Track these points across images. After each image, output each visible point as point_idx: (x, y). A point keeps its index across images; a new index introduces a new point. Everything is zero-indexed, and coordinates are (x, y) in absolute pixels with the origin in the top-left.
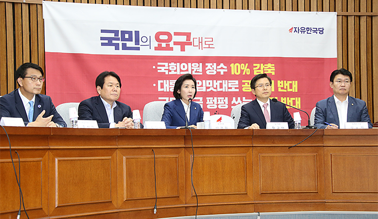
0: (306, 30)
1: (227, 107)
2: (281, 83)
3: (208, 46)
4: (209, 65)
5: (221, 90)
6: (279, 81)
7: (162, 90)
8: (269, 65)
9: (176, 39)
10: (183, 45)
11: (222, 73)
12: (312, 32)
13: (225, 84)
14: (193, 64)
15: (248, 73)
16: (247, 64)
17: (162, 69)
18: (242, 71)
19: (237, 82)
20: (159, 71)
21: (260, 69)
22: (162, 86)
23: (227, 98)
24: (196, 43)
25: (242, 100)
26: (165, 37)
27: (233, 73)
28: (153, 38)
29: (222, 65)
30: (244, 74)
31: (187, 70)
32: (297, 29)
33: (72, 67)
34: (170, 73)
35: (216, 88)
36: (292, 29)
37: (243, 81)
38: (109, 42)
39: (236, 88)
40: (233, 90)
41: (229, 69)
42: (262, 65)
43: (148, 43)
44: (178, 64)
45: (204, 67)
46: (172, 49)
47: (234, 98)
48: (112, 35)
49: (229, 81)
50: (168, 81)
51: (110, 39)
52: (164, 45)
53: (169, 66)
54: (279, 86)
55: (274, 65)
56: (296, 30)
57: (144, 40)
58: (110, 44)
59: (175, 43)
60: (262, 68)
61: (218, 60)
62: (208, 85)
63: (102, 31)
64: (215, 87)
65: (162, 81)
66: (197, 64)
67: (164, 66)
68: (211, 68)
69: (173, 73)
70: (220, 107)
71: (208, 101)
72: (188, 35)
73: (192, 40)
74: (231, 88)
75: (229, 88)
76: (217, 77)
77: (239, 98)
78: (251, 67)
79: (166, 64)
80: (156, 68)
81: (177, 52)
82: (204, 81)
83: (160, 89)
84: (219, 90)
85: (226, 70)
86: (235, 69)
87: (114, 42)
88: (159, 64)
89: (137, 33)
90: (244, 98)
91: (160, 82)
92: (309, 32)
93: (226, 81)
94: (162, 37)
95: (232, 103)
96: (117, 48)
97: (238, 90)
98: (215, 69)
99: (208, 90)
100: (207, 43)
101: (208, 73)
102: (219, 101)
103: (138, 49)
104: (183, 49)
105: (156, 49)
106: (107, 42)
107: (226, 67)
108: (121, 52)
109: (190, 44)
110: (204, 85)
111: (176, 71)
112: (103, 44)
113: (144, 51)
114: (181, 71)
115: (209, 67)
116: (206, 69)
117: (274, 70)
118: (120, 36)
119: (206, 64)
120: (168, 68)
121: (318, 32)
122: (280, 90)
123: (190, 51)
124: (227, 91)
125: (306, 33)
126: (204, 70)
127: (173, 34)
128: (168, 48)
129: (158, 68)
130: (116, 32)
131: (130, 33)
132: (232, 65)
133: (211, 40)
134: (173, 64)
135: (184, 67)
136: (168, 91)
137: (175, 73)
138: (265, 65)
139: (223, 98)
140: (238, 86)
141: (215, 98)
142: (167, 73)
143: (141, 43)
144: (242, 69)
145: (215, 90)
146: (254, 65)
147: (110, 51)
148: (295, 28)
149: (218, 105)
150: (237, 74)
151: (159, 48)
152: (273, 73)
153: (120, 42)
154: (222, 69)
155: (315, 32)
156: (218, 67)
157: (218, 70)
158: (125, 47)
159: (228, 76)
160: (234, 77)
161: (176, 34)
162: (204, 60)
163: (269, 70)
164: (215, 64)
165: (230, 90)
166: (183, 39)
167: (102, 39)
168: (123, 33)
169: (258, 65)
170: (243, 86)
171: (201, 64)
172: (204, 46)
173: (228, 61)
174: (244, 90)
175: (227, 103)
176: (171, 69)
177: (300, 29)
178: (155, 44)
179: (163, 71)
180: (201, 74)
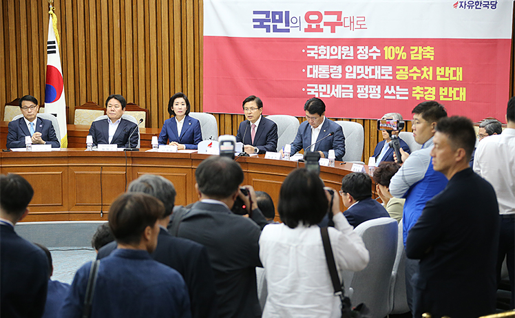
0: (474, 4)
1: (379, 97)
2: (440, 70)
3: (359, 27)
4: (360, 48)
5: (373, 77)
6: (438, 68)
7: (311, 76)
8: (428, 48)
9: (326, 18)
10: (333, 26)
11: (375, 58)
12: (482, 6)
13: (378, 69)
14: (343, 47)
15: (404, 58)
16: (403, 47)
17: (312, 54)
18: (397, 55)
19: (390, 68)
20: (308, 55)
21: (417, 53)
22: (311, 73)
23: (379, 87)
24: (347, 23)
25: (395, 89)
26: (315, 17)
27: (386, 58)
28: (303, 19)
29: (374, 48)
30: (399, 58)
31: (337, 54)
32: (463, 4)
33: (227, 50)
34: (320, 58)
35: (368, 75)
36: (457, 3)
37: (398, 67)
38: (260, 24)
39: (389, 75)
40: (387, 77)
41: (383, 53)
42: (420, 47)
43: (298, 24)
44: (328, 47)
45: (356, 50)
46: (321, 30)
47: (387, 87)
48: (263, 16)
49: (382, 67)
50: (317, 66)
51: (261, 21)
52: (314, 26)
53: (318, 50)
54: (438, 73)
55: (433, 48)
56: (461, 5)
57: (294, 20)
58: (261, 26)
59: (326, 24)
60: (420, 52)
61: (370, 42)
62: (359, 72)
63: (255, 13)
64: (366, 73)
65: (311, 67)
66: (348, 48)
67: (314, 49)
68: (364, 52)
69: (322, 57)
70: (371, 96)
71: (359, 89)
72: (339, 14)
73: (342, 20)
74: (384, 75)
75: (382, 75)
76: (369, 62)
77: (392, 87)
78: (407, 51)
79: (316, 47)
80: (306, 51)
81: (327, 33)
82: (355, 67)
83: (309, 76)
84: (371, 77)
85: (379, 55)
86: (389, 52)
87: (265, 24)
88: (308, 47)
89: (287, 13)
90: (398, 87)
91: (309, 67)
92: (478, 7)
93: (379, 67)
94: (312, 17)
95: (385, 92)
96: (268, 31)
97: (391, 78)
98: (367, 52)
99: (359, 77)
100: (359, 23)
101: (359, 57)
102: (371, 89)
103: (288, 31)
104: (333, 31)
105: (306, 30)
106: (258, 24)
107: (379, 51)
108: (272, 35)
109: (341, 24)
110: (354, 71)
111: (325, 55)
112: (255, 26)
113: (295, 33)
114: (331, 55)
115: (360, 51)
116: (358, 52)
117: (433, 54)
118: (271, 17)
119: (358, 47)
120: (317, 52)
121: (490, 6)
122: (439, 78)
123: (341, 33)
124: (379, 78)
125: (474, 8)
126: (355, 55)
127: (323, 14)
128: (319, 30)
129: (308, 51)
130: (267, 13)
131: (280, 13)
132: (386, 48)
133: (363, 19)
134: (322, 47)
135: (334, 50)
136: (317, 77)
137: (325, 57)
138: (424, 48)
139: (375, 87)
140: (391, 73)
141: (367, 86)
142: (316, 58)
143: (291, 24)
144: (397, 53)
145: (367, 77)
146: (412, 48)
147: (261, 33)
148: (461, 2)
149: (369, 94)
150: (391, 58)
151: (309, 30)
152: (432, 58)
153: (271, 24)
154: (375, 53)
155: (486, 6)
156: (370, 51)
157: (370, 55)
158: (276, 30)
159: (381, 61)
160: (388, 62)
161: (327, 13)
162: (355, 43)
163: (428, 54)
164: (367, 47)
165: (383, 77)
166: (333, 18)
167: (255, 20)
168: (274, 13)
169: (416, 48)
170: (397, 73)
171: (352, 47)
172: (356, 26)
173: (381, 43)
174: (398, 77)
175: (379, 92)
176: (320, 53)
177: (467, 3)
178: (305, 25)
179: (312, 55)
180: (352, 58)
